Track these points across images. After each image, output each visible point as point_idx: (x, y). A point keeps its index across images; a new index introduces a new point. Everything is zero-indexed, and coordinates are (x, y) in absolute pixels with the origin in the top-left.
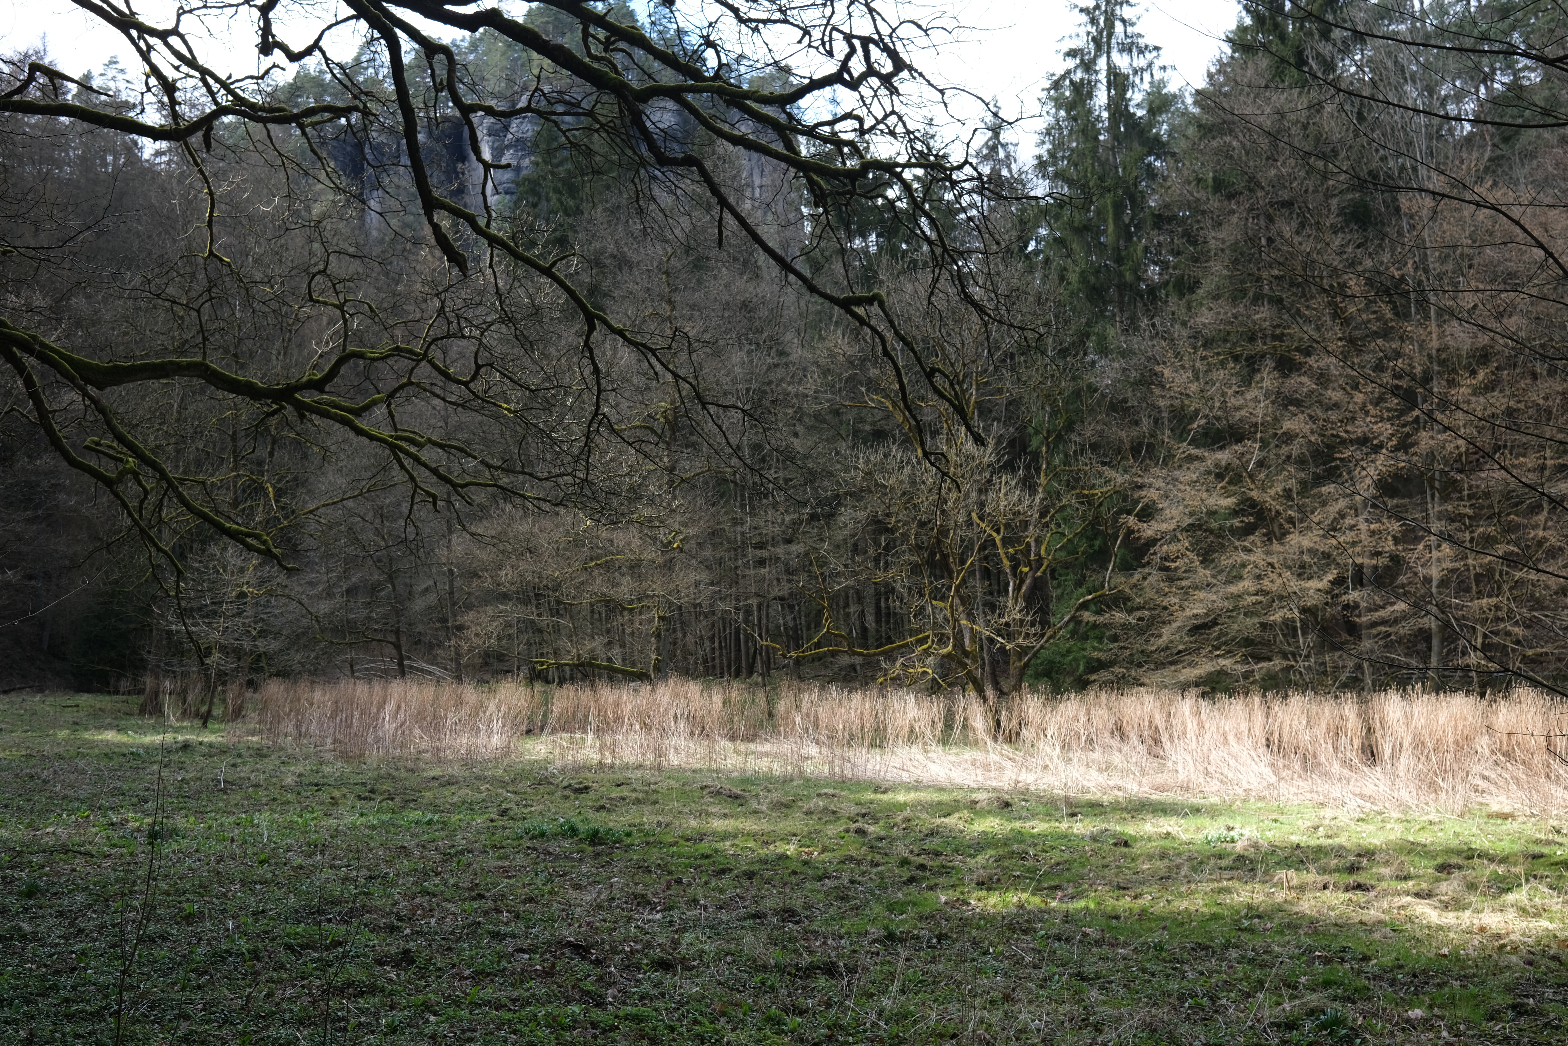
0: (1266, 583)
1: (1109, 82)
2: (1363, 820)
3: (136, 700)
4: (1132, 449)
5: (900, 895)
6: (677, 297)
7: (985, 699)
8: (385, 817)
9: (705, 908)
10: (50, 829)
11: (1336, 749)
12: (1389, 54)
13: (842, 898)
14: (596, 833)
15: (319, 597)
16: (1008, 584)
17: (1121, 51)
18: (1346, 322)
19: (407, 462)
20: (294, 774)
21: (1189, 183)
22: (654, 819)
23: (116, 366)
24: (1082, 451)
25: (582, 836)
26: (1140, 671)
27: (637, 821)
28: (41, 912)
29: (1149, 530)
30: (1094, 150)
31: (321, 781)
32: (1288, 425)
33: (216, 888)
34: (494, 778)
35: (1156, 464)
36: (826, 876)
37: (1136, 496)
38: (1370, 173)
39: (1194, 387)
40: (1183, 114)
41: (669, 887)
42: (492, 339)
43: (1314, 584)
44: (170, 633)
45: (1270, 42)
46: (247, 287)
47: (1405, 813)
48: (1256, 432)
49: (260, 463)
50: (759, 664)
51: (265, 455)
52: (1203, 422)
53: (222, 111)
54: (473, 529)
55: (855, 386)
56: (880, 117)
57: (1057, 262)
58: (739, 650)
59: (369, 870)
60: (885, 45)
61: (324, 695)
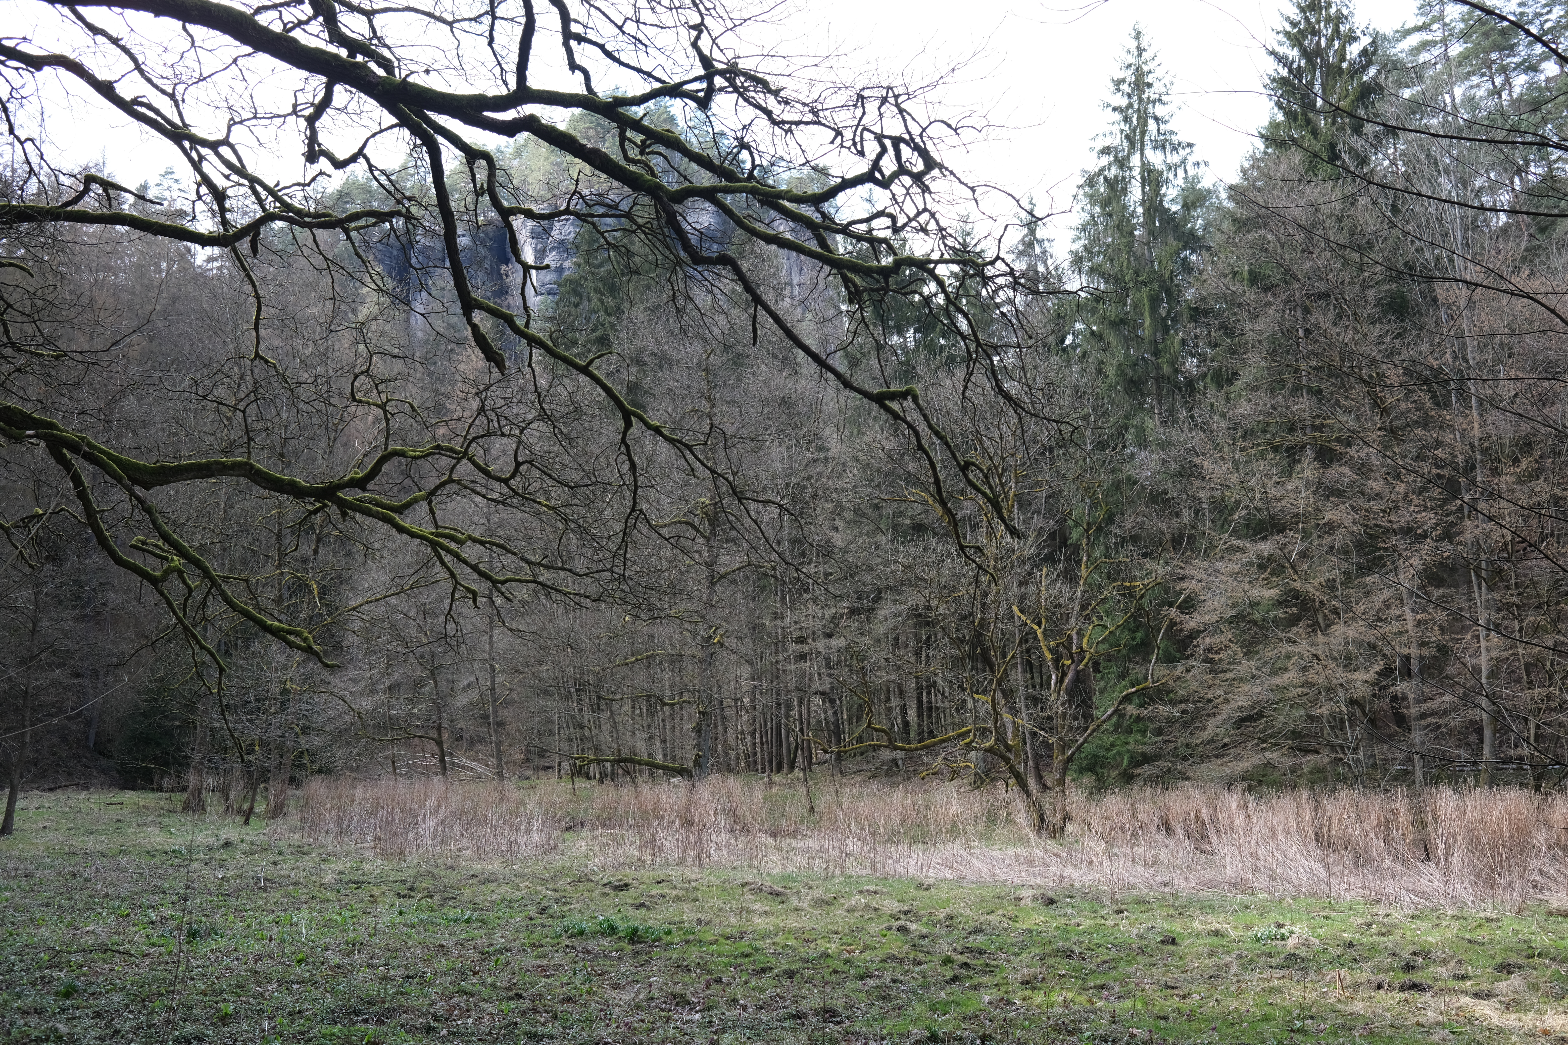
0: (1311, 676)
1: (1143, 178)
2: (1418, 917)
3: (179, 798)
4: (1173, 540)
5: (943, 994)
6: (717, 394)
7: (1028, 794)
8: (424, 915)
9: (744, 1008)
10: (90, 928)
11: (1387, 843)
12: (1422, 147)
13: (884, 998)
14: (635, 931)
15: (362, 694)
16: (1050, 677)
17: (1155, 148)
18: (1385, 412)
19: (448, 558)
20: (334, 871)
21: (1225, 276)
22: (694, 916)
23: (162, 467)
24: (1123, 542)
25: (621, 934)
26: (1186, 765)
27: (677, 919)
28: (77, 1013)
29: (1191, 623)
30: (1130, 246)
31: (361, 879)
32: (1329, 516)
33: (253, 988)
34: (534, 875)
35: (1198, 556)
36: (868, 975)
37: (1178, 588)
38: (1406, 264)
39: (1234, 478)
40: (1218, 208)
41: (708, 987)
42: (531, 436)
43: (1360, 676)
44: (213, 730)
45: (1303, 137)
46: (291, 388)
47: (1461, 909)
48: (1297, 523)
49: (305, 561)
50: (800, 759)
51: (310, 552)
52: (1244, 512)
53: (269, 217)
54: (515, 625)
55: (894, 481)
56: (912, 215)
57: (1095, 355)
58: (781, 745)
59: (407, 969)
60: (916, 144)
61: (364, 791)
